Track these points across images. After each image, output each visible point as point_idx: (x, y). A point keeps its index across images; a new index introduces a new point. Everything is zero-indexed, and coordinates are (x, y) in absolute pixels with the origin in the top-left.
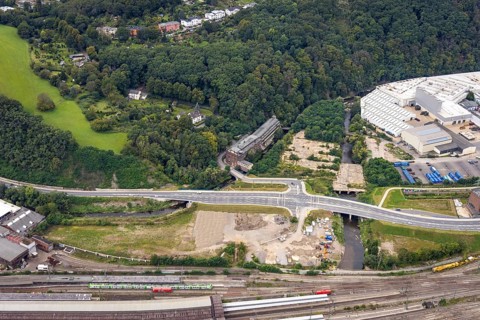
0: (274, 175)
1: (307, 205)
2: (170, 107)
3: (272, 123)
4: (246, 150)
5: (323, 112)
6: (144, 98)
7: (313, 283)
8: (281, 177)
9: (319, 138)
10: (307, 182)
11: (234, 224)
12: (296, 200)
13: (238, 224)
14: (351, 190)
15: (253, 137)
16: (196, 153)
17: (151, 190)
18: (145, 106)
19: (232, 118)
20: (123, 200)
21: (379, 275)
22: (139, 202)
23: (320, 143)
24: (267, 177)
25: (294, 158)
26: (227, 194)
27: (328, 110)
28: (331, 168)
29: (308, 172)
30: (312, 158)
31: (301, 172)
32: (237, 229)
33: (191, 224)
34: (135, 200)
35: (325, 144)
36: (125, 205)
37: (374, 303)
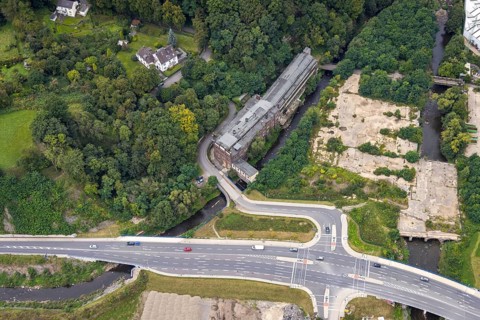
0: (296, 194)
1: (346, 283)
2: (125, 33)
3: (301, 67)
4: (248, 139)
5: (397, 33)
6: (83, 13)
8: (308, 198)
9: (385, 96)
10: (353, 214)
12: (327, 268)
14: (431, 235)
15: (263, 104)
16: (156, 153)
17: (72, 238)
18: (84, 33)
19: (230, 61)
20: (22, 262)
22: (48, 266)
23: (386, 107)
24: (283, 198)
25: (335, 146)
26: (204, 248)
27: (404, 27)
28: (399, 175)
29: (357, 186)
30: (367, 149)
31: (343, 186)
34: (42, 261)
35: (393, 109)
36: (24, 271)
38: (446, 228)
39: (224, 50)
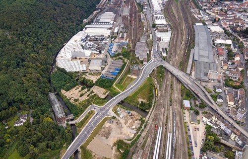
1: (108, 110)
4: (63, 112)
5: (59, 79)
7: (150, 128)
9: (72, 87)
10: (94, 103)
11: (104, 138)
12: (103, 112)
13: (104, 136)
14: (106, 95)
21: (153, 109)
23: (74, 89)
25: (76, 100)
26: (83, 132)
28: (91, 93)
29: (88, 101)
30: (81, 96)
32: (107, 138)
33: (93, 154)
35: (76, 88)
37: (165, 117)
38: (106, 92)
39: (36, 105)
